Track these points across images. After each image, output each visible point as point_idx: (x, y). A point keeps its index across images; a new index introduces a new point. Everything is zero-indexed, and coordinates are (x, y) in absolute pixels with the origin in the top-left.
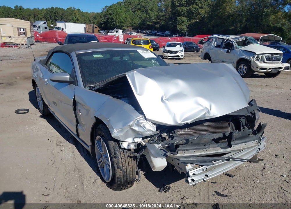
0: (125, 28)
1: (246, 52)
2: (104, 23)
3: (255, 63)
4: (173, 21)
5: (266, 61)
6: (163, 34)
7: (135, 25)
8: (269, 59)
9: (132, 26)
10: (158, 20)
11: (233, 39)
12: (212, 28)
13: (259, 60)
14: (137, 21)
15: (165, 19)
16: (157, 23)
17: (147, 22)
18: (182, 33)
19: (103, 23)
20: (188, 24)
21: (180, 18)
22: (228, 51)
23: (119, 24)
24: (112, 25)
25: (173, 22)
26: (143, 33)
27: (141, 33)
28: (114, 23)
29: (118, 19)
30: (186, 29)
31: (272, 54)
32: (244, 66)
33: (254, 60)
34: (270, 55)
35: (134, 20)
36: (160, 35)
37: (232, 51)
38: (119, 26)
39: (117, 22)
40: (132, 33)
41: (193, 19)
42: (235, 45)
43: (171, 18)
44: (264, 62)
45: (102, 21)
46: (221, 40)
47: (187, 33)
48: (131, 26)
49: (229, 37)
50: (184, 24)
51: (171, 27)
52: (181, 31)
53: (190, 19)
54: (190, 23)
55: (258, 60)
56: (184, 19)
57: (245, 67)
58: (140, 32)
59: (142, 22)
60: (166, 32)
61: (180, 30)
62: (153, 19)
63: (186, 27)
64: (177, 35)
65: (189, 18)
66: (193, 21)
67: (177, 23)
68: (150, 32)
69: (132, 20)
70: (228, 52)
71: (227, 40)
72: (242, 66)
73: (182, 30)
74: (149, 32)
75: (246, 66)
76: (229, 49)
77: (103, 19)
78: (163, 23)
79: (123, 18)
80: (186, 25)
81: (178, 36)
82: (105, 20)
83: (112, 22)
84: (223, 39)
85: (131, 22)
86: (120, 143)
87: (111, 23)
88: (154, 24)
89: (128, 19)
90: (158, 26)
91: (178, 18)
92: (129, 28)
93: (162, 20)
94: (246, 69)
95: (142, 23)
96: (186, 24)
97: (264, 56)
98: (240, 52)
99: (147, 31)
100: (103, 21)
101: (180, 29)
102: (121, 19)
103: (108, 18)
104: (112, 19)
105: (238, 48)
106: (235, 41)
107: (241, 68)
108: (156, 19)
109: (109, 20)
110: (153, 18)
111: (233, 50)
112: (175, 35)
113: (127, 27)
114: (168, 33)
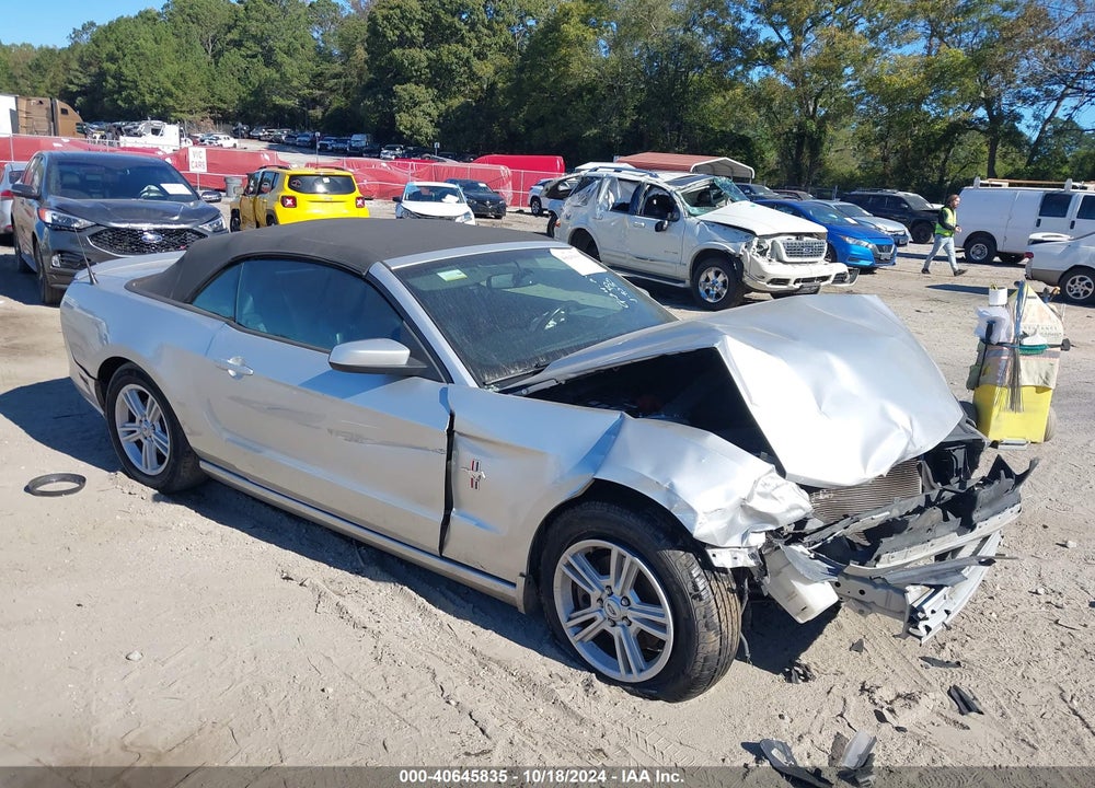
0: (180, 115)
1: (723, 227)
2: (84, 91)
3: (757, 263)
4: (380, 96)
5: (786, 259)
6: (340, 146)
7: (225, 106)
8: (793, 251)
9: (212, 109)
10: (318, 92)
11: (669, 183)
12: (522, 129)
13: (765, 255)
14: (231, 93)
15: (345, 90)
16: (314, 102)
17: (274, 98)
18: (417, 143)
19: (78, 94)
20: (435, 113)
21: (405, 90)
22: (662, 224)
23: (153, 100)
24: (120, 102)
25: (377, 103)
26: (259, 138)
27: (252, 138)
28: (130, 94)
29: (149, 78)
30: (430, 130)
31: (798, 235)
32: (717, 274)
33: (750, 254)
34: (794, 238)
35: (220, 88)
36: (330, 148)
37: (673, 224)
38: (155, 106)
39: (144, 90)
40: (218, 139)
41: (454, 95)
42: (682, 205)
43: (369, 89)
44: (780, 260)
45: (71, 83)
46: (632, 189)
47: (437, 145)
48: (205, 110)
49: (656, 176)
50: (421, 111)
51: (374, 119)
52: (411, 136)
53: (444, 94)
54: (442, 107)
55: (763, 253)
56: (420, 92)
57: (721, 278)
58: (248, 133)
59: (250, 95)
60: (355, 137)
61: (408, 132)
62: (296, 88)
63: (431, 122)
64: (398, 151)
65: (439, 90)
66: (456, 102)
67: (393, 105)
68: (289, 136)
69: (209, 84)
70: (659, 228)
71: (652, 186)
72: (711, 275)
73: (418, 132)
74: (283, 134)
75: (726, 273)
76: (663, 217)
77: (76, 77)
78: (337, 102)
79: (168, 76)
80: (429, 115)
81: (403, 156)
82: (87, 81)
83: (123, 88)
84: (639, 185)
85: (204, 93)
86: (710, 552)
87: (114, 92)
88: (302, 104)
89: (194, 81)
90: (318, 113)
91: (398, 88)
92: (198, 117)
93: (332, 91)
94: (724, 282)
95: (254, 102)
96: (428, 110)
97: (779, 242)
98: (702, 228)
99: (277, 132)
100: (78, 85)
101: (410, 129)
102: (161, 77)
103: (102, 75)
104: (118, 76)
105: (695, 216)
106: (678, 193)
107: (707, 280)
108: (308, 86)
109: (107, 81)
110: (295, 83)
111: (677, 220)
112: (389, 149)
113: (190, 112)
114: (359, 140)
